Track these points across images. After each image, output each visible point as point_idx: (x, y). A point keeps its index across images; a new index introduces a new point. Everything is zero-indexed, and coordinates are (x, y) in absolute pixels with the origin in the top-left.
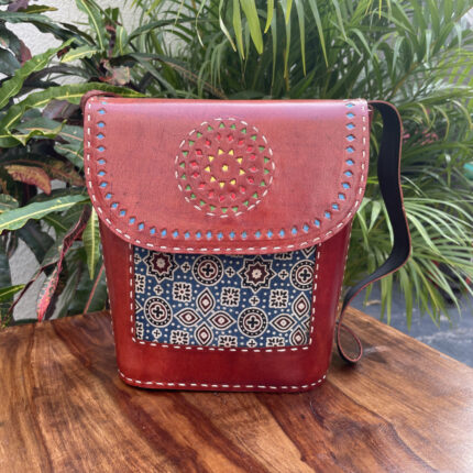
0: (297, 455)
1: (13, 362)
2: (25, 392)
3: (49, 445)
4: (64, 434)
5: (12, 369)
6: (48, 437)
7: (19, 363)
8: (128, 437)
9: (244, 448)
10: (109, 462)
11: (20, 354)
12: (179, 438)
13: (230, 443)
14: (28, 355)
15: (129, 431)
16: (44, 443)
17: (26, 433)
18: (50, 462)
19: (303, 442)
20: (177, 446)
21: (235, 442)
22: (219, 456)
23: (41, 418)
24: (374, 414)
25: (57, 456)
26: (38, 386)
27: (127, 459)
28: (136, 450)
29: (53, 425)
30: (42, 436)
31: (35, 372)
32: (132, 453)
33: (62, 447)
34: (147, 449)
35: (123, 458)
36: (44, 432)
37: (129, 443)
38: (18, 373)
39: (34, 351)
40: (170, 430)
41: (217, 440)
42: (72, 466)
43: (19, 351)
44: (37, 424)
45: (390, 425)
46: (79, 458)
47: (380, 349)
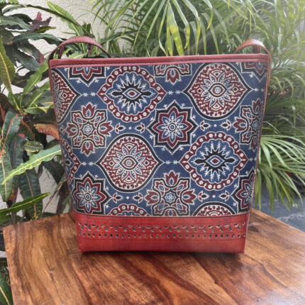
0: (213, 281)
1: (52, 236)
2: (62, 252)
3: (81, 278)
4: (88, 273)
5: (53, 240)
6: (79, 275)
7: (55, 237)
8: (122, 274)
9: (184, 278)
10: (114, 286)
11: (55, 232)
12: (149, 274)
13: (176, 276)
14: (59, 232)
15: (122, 271)
16: (78, 278)
17: (67, 273)
18: (84, 287)
19: (215, 274)
20: (148, 278)
21: (179, 275)
22: (171, 282)
23: (74, 265)
24: (253, 259)
25: (87, 284)
26: (68, 249)
27: (124, 285)
28: (127, 280)
29: (81, 269)
30: (76, 275)
31: (65, 242)
32: (125, 282)
33: (88, 279)
34: (133, 280)
35: (121, 284)
36: (77, 272)
37: (123, 277)
38: (57, 242)
39: (62, 230)
40: (144, 270)
41: (169, 275)
42: (95, 289)
43: (54, 230)
44: (73, 269)
45: (262, 265)
46: (98, 285)
47: (255, 224)
